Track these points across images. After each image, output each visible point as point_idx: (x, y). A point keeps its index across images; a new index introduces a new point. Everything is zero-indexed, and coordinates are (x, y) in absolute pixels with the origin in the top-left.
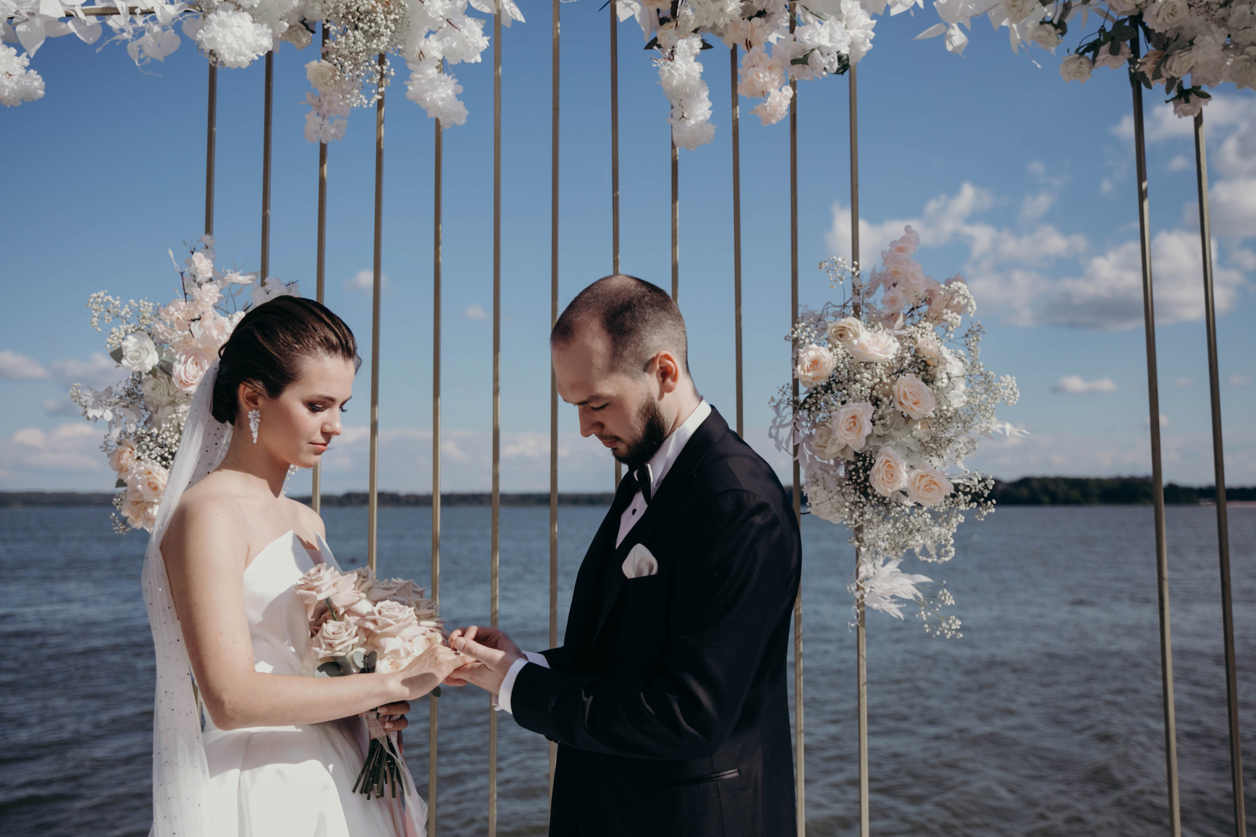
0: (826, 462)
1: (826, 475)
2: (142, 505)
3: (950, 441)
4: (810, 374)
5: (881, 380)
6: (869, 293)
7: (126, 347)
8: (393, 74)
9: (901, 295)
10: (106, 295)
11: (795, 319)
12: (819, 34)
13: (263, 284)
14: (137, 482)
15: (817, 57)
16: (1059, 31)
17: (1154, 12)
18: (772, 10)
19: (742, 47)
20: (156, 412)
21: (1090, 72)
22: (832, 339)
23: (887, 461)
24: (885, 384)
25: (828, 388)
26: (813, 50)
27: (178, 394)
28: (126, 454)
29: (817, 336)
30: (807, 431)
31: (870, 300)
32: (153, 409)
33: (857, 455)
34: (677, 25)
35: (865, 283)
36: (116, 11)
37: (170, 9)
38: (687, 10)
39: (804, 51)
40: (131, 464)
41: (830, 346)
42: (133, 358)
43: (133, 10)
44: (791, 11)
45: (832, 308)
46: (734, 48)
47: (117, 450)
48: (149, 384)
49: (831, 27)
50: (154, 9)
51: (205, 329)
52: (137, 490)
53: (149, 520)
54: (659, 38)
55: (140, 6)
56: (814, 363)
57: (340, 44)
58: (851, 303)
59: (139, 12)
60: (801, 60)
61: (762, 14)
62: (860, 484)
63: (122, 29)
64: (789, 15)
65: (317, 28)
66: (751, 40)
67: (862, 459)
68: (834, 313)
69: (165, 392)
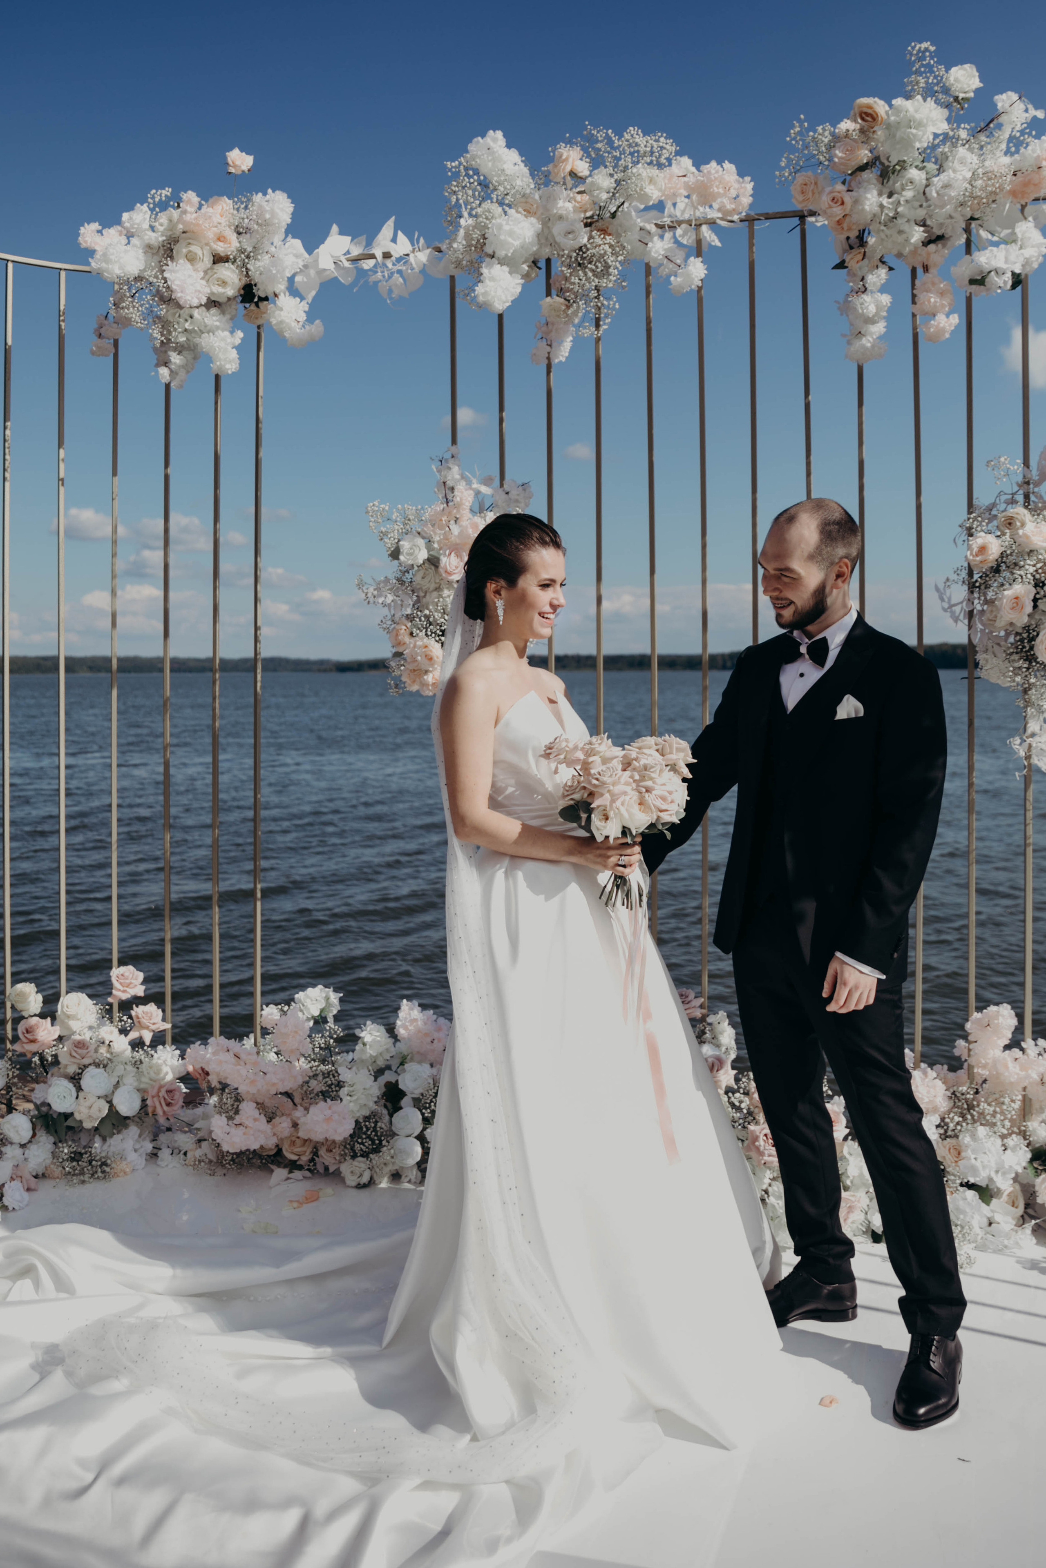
0: (997, 633)
1: (996, 647)
2: (420, 672)
4: (978, 558)
6: (1038, 484)
7: (404, 546)
8: (617, 306)
10: (380, 503)
11: (970, 511)
12: (995, 256)
13: (502, 485)
14: (417, 654)
15: (995, 279)
18: (950, 234)
19: (920, 271)
20: (424, 596)
22: (1002, 528)
25: (996, 570)
26: (990, 272)
27: (442, 582)
28: (403, 631)
29: (987, 524)
30: (979, 607)
31: (1036, 490)
32: (422, 594)
33: (1024, 628)
34: (865, 252)
35: (1034, 474)
36: (373, 256)
37: (422, 257)
38: (874, 239)
39: (982, 272)
40: (407, 639)
41: (999, 533)
42: (408, 554)
43: (387, 255)
44: (967, 230)
45: (1004, 498)
46: (914, 271)
47: (394, 628)
48: (421, 574)
49: (1007, 251)
50: (408, 255)
51: (460, 526)
52: (415, 661)
53: (424, 684)
54: (847, 260)
55: (393, 253)
56: (983, 549)
57: (574, 283)
58: (1021, 492)
59: (393, 259)
60: (979, 281)
61: (940, 238)
62: (1026, 652)
63: (374, 270)
64: (965, 236)
65: (542, 264)
66: (930, 264)
67: (1028, 631)
68: (1005, 502)
69: (433, 580)
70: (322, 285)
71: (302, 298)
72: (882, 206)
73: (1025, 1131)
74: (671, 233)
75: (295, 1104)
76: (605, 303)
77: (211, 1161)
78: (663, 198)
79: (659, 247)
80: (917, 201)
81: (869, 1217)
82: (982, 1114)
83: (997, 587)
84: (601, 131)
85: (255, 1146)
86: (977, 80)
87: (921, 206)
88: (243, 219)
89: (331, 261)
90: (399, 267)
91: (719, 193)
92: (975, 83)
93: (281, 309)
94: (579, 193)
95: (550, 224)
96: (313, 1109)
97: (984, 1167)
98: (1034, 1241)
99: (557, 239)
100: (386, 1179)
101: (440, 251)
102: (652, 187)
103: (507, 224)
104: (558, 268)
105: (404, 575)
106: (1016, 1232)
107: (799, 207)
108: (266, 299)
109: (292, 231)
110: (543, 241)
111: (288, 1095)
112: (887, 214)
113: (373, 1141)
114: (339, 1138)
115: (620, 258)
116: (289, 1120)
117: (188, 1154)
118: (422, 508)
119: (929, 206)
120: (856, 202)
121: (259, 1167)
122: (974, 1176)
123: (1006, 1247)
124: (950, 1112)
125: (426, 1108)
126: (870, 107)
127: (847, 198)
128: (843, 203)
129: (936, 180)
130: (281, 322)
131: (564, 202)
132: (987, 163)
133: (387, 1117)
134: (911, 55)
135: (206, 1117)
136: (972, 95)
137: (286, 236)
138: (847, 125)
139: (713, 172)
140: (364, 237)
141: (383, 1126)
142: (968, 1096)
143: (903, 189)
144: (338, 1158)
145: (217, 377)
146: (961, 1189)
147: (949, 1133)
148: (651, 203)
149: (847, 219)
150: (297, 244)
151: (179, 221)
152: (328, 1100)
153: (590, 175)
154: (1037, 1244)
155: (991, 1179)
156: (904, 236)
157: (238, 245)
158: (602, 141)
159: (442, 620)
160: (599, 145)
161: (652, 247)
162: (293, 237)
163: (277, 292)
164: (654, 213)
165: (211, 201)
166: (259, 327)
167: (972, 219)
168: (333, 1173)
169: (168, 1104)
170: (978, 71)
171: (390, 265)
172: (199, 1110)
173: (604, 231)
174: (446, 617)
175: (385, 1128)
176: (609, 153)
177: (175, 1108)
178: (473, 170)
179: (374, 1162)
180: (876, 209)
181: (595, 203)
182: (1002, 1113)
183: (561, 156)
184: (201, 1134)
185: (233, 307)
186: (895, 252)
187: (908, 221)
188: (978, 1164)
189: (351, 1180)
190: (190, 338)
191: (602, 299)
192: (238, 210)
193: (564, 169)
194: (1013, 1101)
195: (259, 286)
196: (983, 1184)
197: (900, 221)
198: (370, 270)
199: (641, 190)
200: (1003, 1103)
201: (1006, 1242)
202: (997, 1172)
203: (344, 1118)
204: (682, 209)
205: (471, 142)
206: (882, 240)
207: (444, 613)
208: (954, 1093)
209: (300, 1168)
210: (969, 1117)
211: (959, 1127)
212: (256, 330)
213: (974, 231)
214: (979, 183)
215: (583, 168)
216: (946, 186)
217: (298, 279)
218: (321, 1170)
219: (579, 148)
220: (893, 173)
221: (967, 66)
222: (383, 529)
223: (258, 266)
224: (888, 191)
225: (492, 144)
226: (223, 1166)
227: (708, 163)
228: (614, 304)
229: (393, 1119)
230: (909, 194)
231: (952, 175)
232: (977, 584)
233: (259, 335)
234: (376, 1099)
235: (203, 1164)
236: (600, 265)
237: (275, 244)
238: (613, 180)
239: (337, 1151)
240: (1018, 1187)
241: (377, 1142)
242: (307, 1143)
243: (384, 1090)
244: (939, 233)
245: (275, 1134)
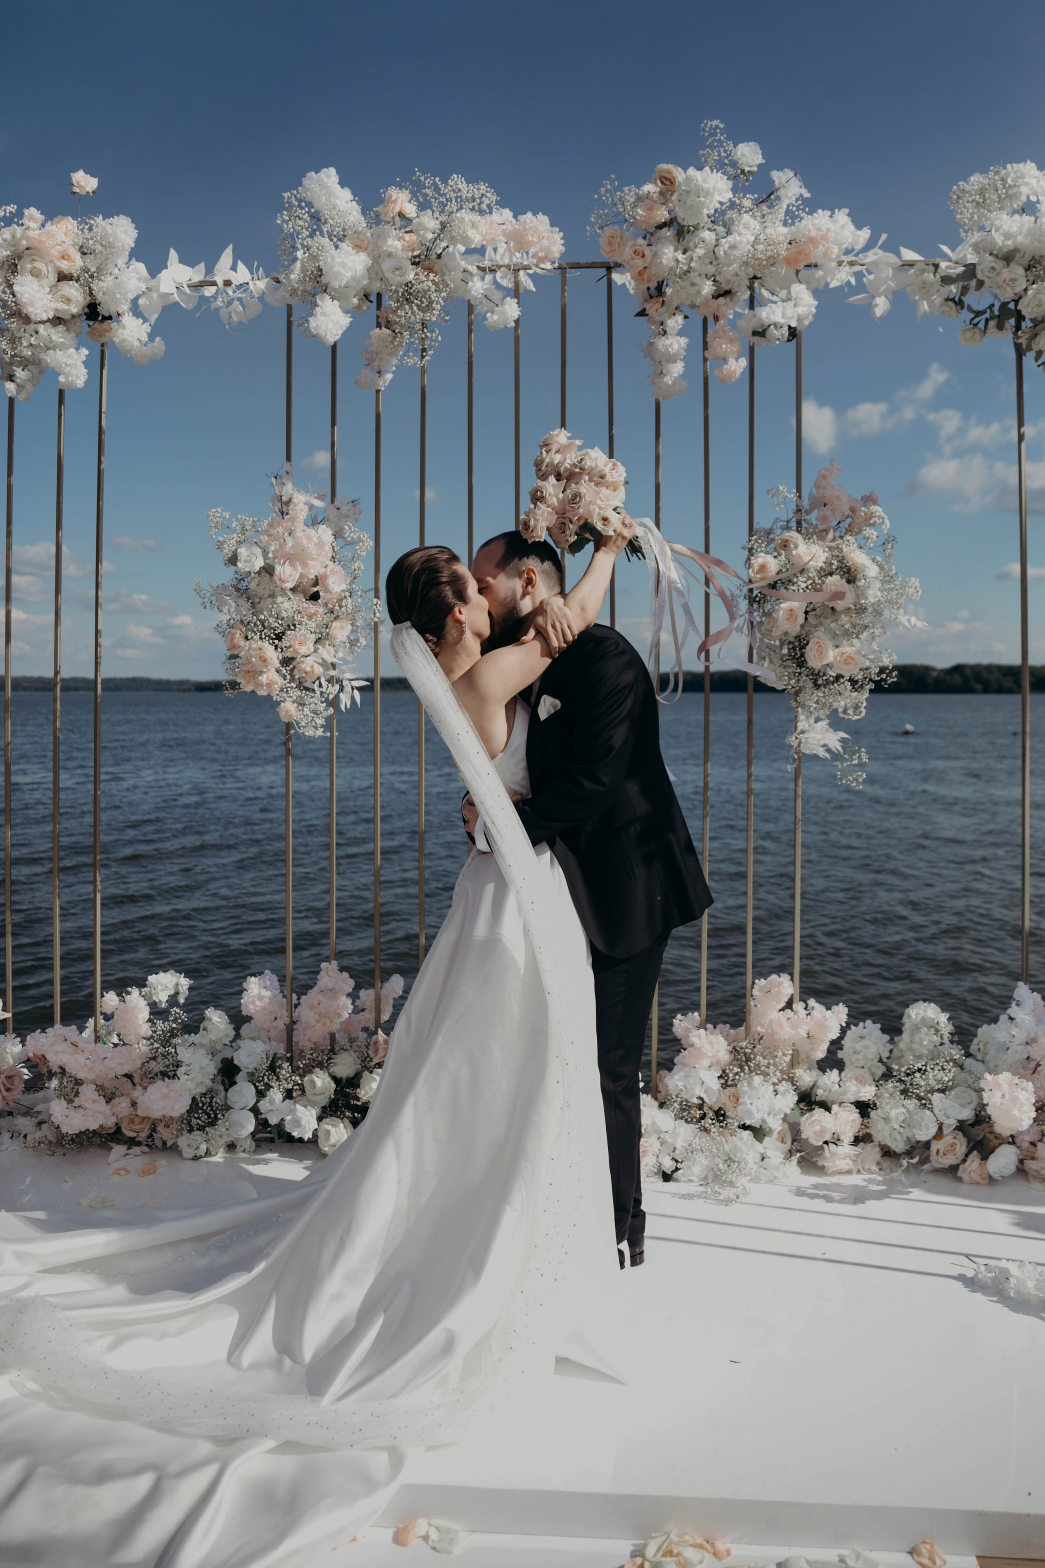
0: (772, 642)
1: (772, 653)
2: (254, 673)
3: (866, 627)
4: (758, 576)
5: (814, 582)
6: (808, 512)
7: (241, 553)
8: (440, 339)
9: (829, 513)
10: (223, 511)
11: (751, 534)
12: (774, 312)
13: (333, 501)
14: (252, 656)
15: (774, 332)
16: (959, 307)
17: (1026, 303)
18: (736, 290)
19: (711, 320)
20: (259, 603)
21: (981, 339)
22: (778, 549)
23: (818, 642)
24: (817, 584)
25: (774, 586)
26: (770, 326)
27: (276, 589)
28: (238, 635)
29: (766, 546)
30: (758, 619)
31: (808, 517)
32: (257, 600)
33: (796, 637)
34: (663, 301)
35: (806, 503)
36: (214, 284)
37: (260, 285)
38: (671, 290)
39: (763, 325)
40: (242, 642)
41: (776, 554)
42: (245, 561)
43: (228, 283)
44: (751, 288)
45: (779, 524)
46: (705, 320)
47: (230, 632)
48: (256, 581)
49: (784, 307)
50: (247, 284)
51: (294, 538)
52: (249, 662)
53: (260, 685)
54: (647, 309)
55: (233, 281)
56: (763, 568)
57: (400, 317)
58: (794, 519)
59: (233, 286)
60: (760, 333)
61: (727, 293)
62: (797, 659)
63: (215, 297)
64: (749, 292)
65: (374, 298)
66: (720, 315)
67: (799, 640)
68: (781, 528)
69: (267, 587)
70: (164, 308)
71: (145, 320)
72: (677, 261)
73: (793, 1078)
74: (492, 276)
75: (134, 1084)
76: (429, 334)
77: (50, 1142)
78: (485, 243)
79: (478, 287)
80: (708, 258)
81: (660, 1160)
82: (758, 1066)
83: (774, 601)
84: (430, 177)
85: (94, 1126)
86: (760, 157)
87: (711, 263)
88: (87, 239)
89: (174, 286)
90: (238, 294)
91: (533, 241)
92: (759, 159)
93: (124, 328)
94: (406, 232)
95: (380, 261)
96: (151, 1088)
97: (758, 1111)
98: (799, 1171)
99: (386, 275)
100: (222, 1150)
101: (278, 282)
102: (474, 231)
103: (339, 256)
104: (389, 303)
105: (239, 583)
106: (785, 1164)
107: (605, 256)
108: (110, 318)
109: (136, 254)
110: (373, 275)
111: (129, 1076)
112: (681, 268)
113: (209, 1117)
114: (176, 1114)
115: (444, 294)
116: (128, 1100)
117: (28, 1137)
118: (258, 520)
119: (718, 264)
120: (655, 255)
121: (99, 1145)
122: (750, 1118)
123: (776, 1177)
124: (730, 1064)
125: (259, 1082)
126: (669, 173)
127: (648, 251)
128: (643, 256)
129: (723, 241)
130: (124, 340)
131: (393, 240)
132: (768, 231)
133: (223, 1093)
134: (704, 131)
135: (47, 1100)
136: (755, 169)
137: (130, 259)
138: (650, 188)
139: (528, 221)
140: (202, 265)
141: (218, 1101)
142: (747, 1050)
143: (696, 247)
144: (175, 1133)
145: (61, 392)
146: (739, 1130)
147: (730, 1083)
148: (473, 246)
149: (647, 271)
150: (141, 267)
151: (22, 237)
152: (166, 1079)
153: (418, 217)
154: (801, 1173)
155: (764, 1121)
156: (696, 288)
157: (82, 264)
158: (428, 188)
159: (276, 624)
160: (428, 191)
161: (472, 287)
162: (137, 260)
163: (120, 312)
164: (476, 256)
165: (55, 220)
166: (102, 345)
167: (755, 277)
168: (171, 1147)
169: (8, 1090)
170: (761, 148)
171: (230, 292)
172: (40, 1095)
173: (430, 270)
174: (280, 622)
175: (221, 1103)
176: (435, 198)
177: (15, 1093)
178: (305, 202)
179: (210, 1135)
180: (673, 263)
181: (422, 244)
182: (775, 1065)
183: (391, 198)
184: (40, 1118)
185: (78, 324)
186: (688, 302)
187: (700, 275)
188: (753, 1108)
189: (188, 1153)
190: (36, 353)
191: (425, 330)
192: (82, 230)
193: (393, 209)
194: (784, 1055)
195: (102, 304)
196: (758, 1126)
197: (692, 274)
198: (212, 297)
199: (464, 232)
200: (776, 1057)
201: (776, 1174)
202: (769, 1114)
203: (181, 1096)
204: (502, 255)
205: (305, 176)
206: (678, 291)
207: (278, 618)
208: (734, 1048)
209: (139, 1144)
210: (746, 1068)
211: (737, 1077)
212: (100, 348)
213: (757, 290)
214: (761, 247)
215: (410, 210)
216: (733, 247)
217: (141, 302)
218: (159, 1145)
219: (408, 192)
220: (688, 233)
221: (752, 144)
222: (221, 539)
223: (101, 287)
224: (683, 248)
225: (326, 180)
226: (63, 1146)
227: (525, 214)
228: (437, 337)
229: (228, 1094)
230: (700, 251)
231: (738, 238)
232: (757, 599)
233: (102, 352)
234: (212, 1077)
235: (42, 1145)
236: (425, 301)
237: (119, 266)
238: (438, 222)
239: (174, 1126)
240: (786, 1126)
241: (213, 1116)
242: (146, 1120)
243: (220, 1065)
244: (727, 288)
245: (114, 1114)
